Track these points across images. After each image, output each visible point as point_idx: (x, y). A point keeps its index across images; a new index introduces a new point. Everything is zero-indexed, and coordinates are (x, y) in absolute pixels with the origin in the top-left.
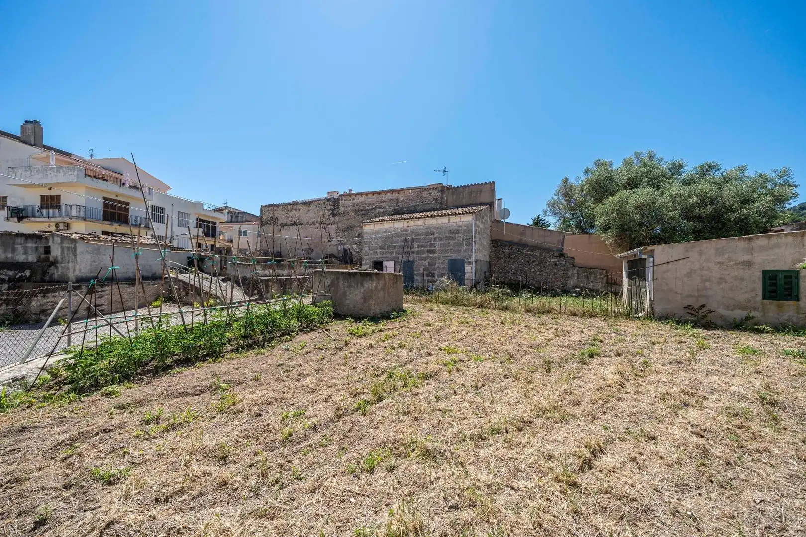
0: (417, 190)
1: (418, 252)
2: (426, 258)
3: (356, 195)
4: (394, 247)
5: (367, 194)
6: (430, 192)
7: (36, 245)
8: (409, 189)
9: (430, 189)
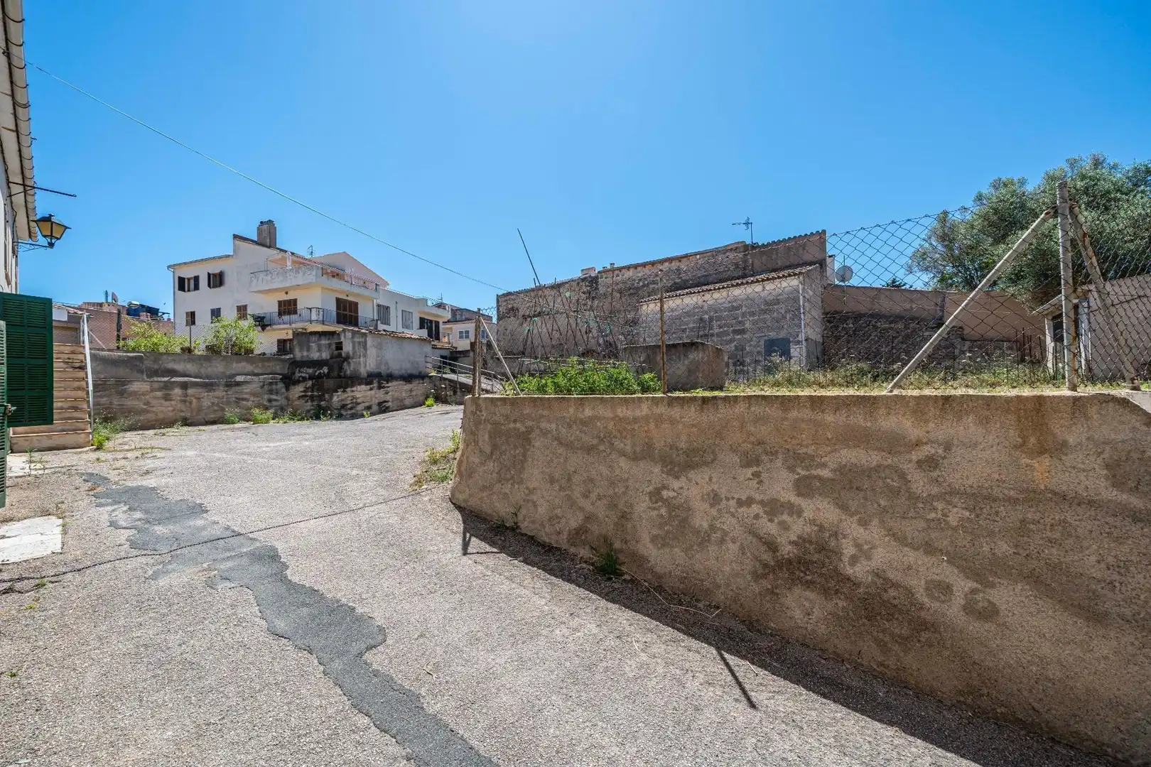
0: (708, 254)
1: (718, 335)
2: (731, 341)
3: (620, 269)
4: (684, 331)
5: (636, 266)
6: (728, 254)
7: (329, 342)
8: (696, 254)
9: (727, 251)
